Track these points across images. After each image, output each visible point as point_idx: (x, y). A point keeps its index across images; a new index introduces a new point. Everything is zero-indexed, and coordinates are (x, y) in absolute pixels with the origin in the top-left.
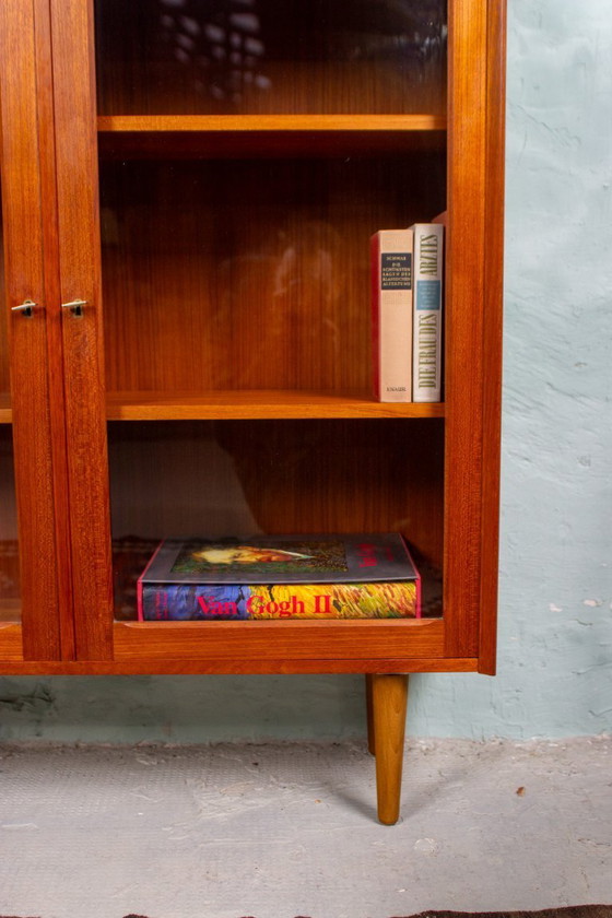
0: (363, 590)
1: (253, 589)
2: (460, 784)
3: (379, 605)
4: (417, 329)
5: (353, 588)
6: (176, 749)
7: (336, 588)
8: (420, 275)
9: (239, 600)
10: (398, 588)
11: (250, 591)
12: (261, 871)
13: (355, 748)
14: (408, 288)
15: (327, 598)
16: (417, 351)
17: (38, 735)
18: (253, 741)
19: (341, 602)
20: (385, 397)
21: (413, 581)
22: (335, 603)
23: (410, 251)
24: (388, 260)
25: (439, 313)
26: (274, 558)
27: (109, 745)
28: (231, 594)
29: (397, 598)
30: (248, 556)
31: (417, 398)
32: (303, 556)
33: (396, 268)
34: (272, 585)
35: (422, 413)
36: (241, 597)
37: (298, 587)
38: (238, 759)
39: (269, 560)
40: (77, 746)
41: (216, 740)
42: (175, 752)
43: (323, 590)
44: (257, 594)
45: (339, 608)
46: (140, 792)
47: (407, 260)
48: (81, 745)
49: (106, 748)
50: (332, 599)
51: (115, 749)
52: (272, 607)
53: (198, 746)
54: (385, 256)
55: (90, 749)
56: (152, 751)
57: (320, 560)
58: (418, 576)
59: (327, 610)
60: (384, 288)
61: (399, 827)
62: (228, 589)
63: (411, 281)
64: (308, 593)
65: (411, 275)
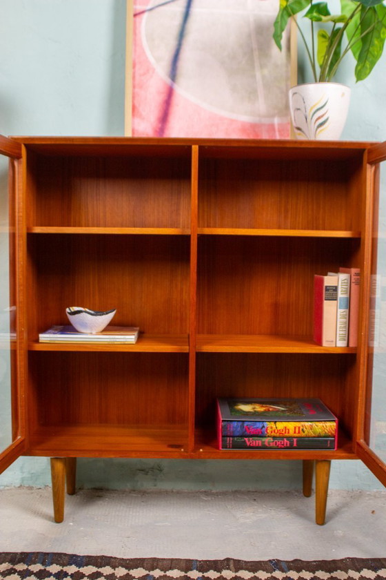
0: (314, 424)
1: (268, 423)
2: (346, 509)
3: (320, 430)
4: (339, 317)
5: (310, 423)
6: (217, 493)
7: (303, 423)
8: (341, 295)
9: (262, 428)
10: (328, 424)
11: (268, 425)
12: (273, 543)
13: (296, 493)
14: (336, 300)
15: (299, 428)
16: (338, 326)
17: (155, 486)
18: (251, 489)
19: (305, 429)
20: (325, 344)
21: (334, 421)
22: (302, 430)
23: (336, 285)
24: (328, 289)
25: (348, 310)
26: (271, 409)
27: (186, 491)
28: (259, 425)
29: (328, 429)
30: (259, 408)
31: (338, 345)
32: (283, 409)
33: (331, 292)
34: (276, 422)
35: (340, 351)
36: (263, 427)
37: (287, 423)
38: (246, 497)
39: (269, 410)
40: (172, 492)
41: (234, 489)
42: (217, 494)
43: (297, 424)
44: (270, 426)
45: (304, 432)
46: (209, 511)
47: (335, 289)
48: (174, 491)
49: (185, 492)
50: (301, 428)
51: (189, 493)
52: (276, 431)
53: (227, 492)
54: (326, 287)
55: (178, 493)
56: (207, 493)
57: (290, 411)
58: (336, 419)
59: (299, 433)
60: (326, 300)
61: (325, 526)
62: (258, 423)
63: (337, 297)
64: (291, 426)
65: (337, 294)
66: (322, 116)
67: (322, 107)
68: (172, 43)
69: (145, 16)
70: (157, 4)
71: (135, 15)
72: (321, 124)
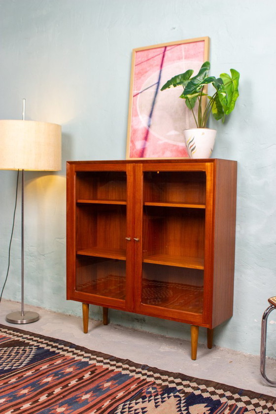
17: (141, 328)
53: (173, 338)
66: (192, 145)
67: (192, 141)
68: (149, 108)
69: (139, 96)
70: (144, 89)
71: (134, 96)
72: (193, 150)
